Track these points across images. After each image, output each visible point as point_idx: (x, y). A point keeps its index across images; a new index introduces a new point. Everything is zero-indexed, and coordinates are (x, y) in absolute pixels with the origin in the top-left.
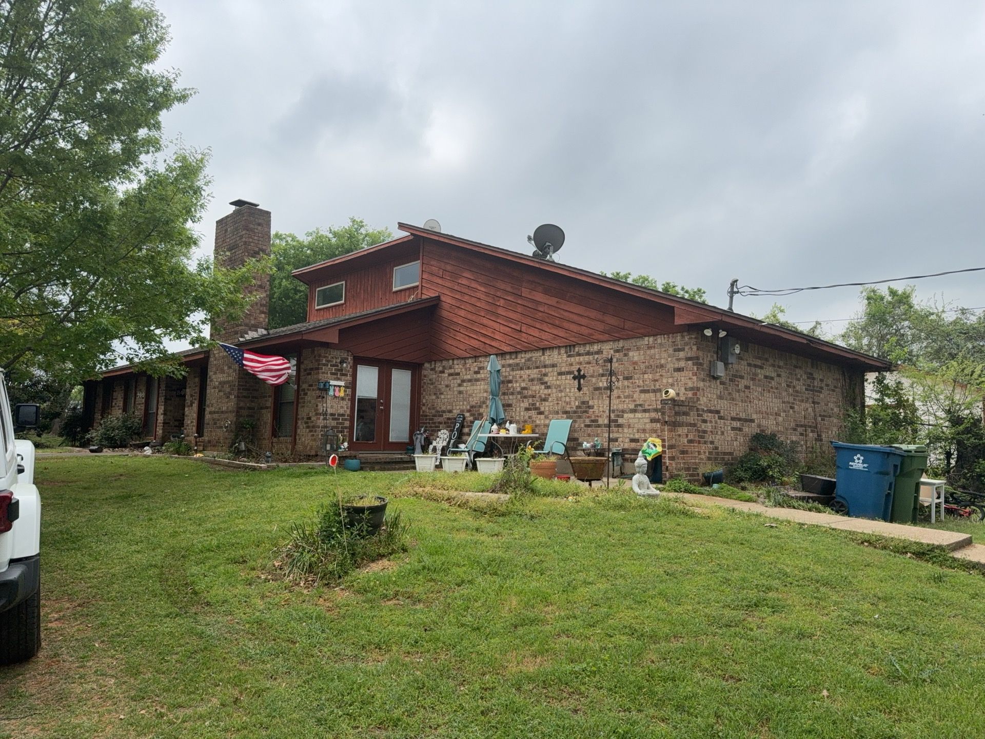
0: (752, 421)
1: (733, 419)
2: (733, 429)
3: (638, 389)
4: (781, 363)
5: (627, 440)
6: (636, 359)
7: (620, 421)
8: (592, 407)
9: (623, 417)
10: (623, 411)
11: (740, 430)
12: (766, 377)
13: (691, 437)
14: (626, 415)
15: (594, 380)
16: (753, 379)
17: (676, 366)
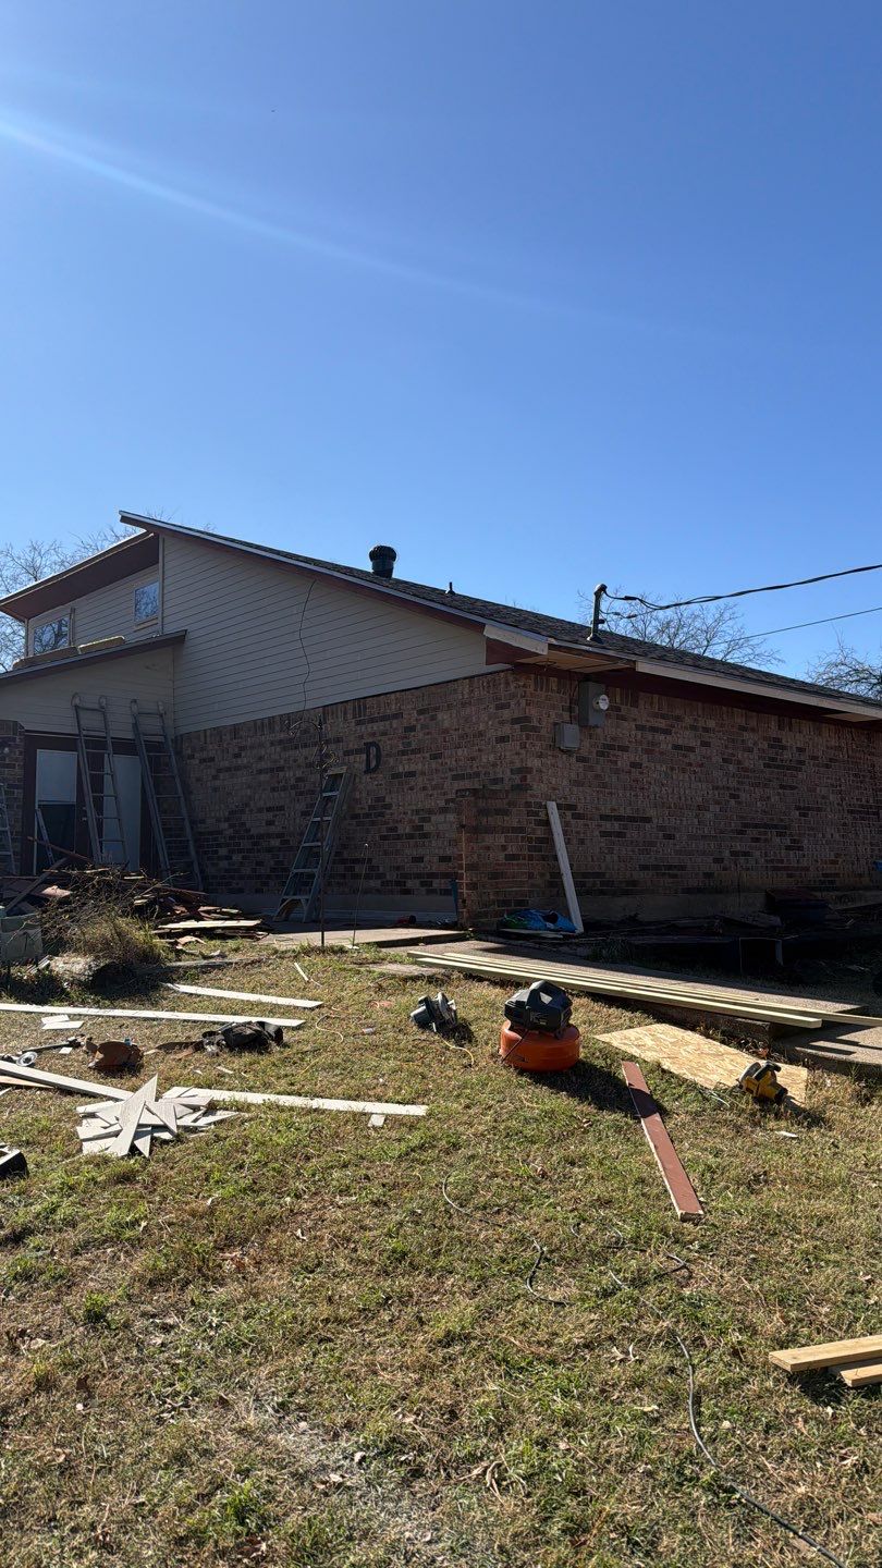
0: (648, 820)
1: (604, 817)
2: (604, 834)
3: (449, 774)
4: (711, 724)
5: (436, 859)
6: (446, 724)
7: (428, 828)
8: (389, 806)
9: (430, 821)
10: (430, 812)
11: (620, 834)
12: (676, 747)
13: (513, 849)
14: (433, 818)
15: (391, 761)
16: (648, 752)
17: (499, 734)
